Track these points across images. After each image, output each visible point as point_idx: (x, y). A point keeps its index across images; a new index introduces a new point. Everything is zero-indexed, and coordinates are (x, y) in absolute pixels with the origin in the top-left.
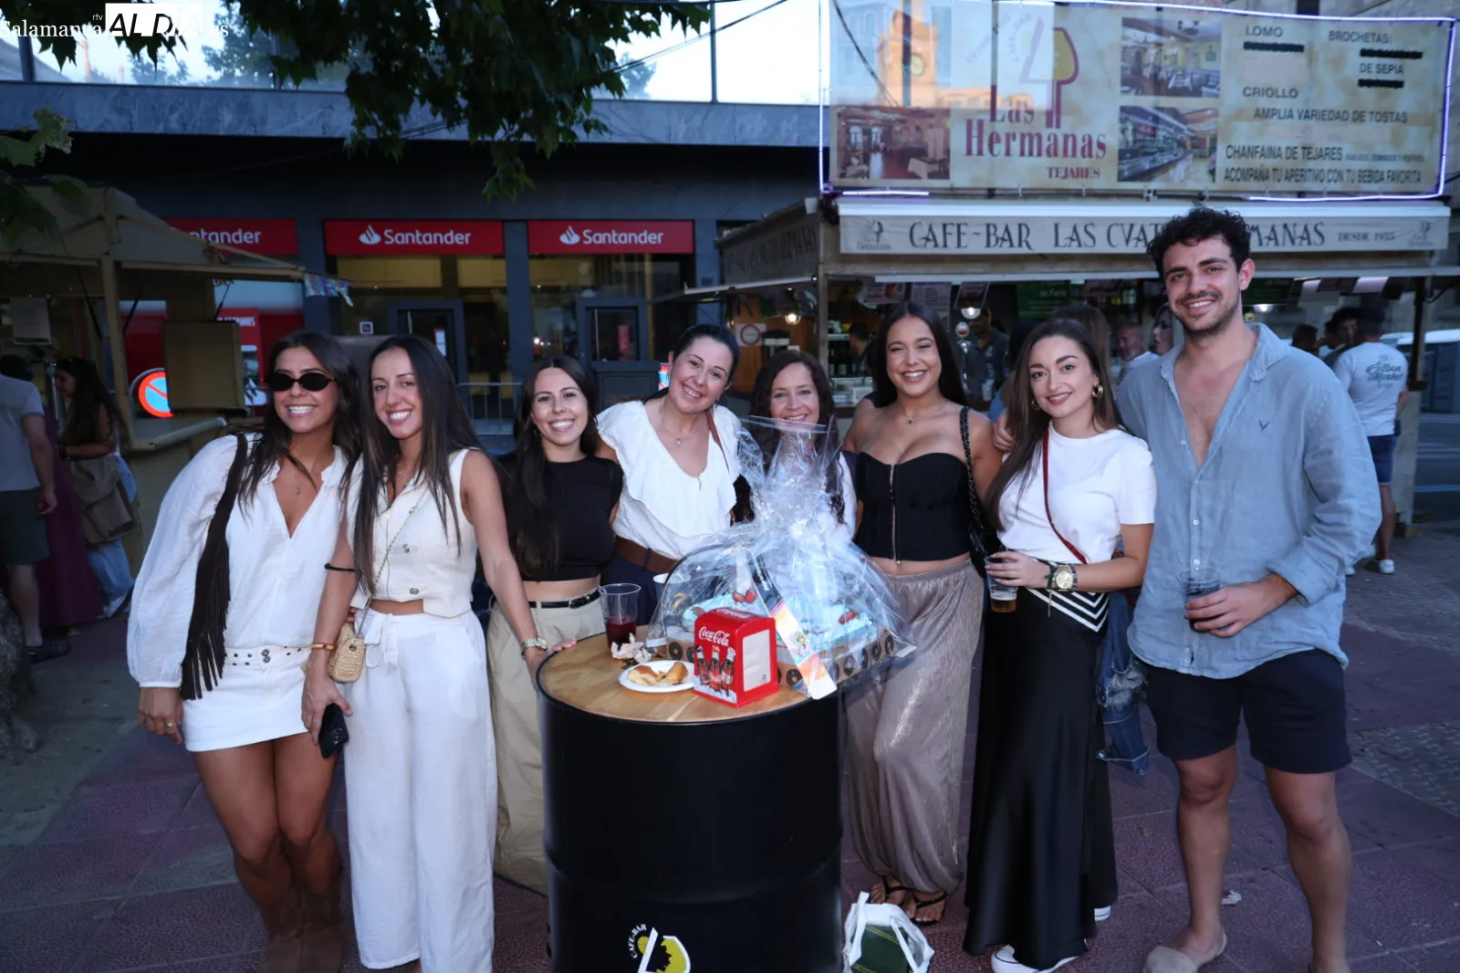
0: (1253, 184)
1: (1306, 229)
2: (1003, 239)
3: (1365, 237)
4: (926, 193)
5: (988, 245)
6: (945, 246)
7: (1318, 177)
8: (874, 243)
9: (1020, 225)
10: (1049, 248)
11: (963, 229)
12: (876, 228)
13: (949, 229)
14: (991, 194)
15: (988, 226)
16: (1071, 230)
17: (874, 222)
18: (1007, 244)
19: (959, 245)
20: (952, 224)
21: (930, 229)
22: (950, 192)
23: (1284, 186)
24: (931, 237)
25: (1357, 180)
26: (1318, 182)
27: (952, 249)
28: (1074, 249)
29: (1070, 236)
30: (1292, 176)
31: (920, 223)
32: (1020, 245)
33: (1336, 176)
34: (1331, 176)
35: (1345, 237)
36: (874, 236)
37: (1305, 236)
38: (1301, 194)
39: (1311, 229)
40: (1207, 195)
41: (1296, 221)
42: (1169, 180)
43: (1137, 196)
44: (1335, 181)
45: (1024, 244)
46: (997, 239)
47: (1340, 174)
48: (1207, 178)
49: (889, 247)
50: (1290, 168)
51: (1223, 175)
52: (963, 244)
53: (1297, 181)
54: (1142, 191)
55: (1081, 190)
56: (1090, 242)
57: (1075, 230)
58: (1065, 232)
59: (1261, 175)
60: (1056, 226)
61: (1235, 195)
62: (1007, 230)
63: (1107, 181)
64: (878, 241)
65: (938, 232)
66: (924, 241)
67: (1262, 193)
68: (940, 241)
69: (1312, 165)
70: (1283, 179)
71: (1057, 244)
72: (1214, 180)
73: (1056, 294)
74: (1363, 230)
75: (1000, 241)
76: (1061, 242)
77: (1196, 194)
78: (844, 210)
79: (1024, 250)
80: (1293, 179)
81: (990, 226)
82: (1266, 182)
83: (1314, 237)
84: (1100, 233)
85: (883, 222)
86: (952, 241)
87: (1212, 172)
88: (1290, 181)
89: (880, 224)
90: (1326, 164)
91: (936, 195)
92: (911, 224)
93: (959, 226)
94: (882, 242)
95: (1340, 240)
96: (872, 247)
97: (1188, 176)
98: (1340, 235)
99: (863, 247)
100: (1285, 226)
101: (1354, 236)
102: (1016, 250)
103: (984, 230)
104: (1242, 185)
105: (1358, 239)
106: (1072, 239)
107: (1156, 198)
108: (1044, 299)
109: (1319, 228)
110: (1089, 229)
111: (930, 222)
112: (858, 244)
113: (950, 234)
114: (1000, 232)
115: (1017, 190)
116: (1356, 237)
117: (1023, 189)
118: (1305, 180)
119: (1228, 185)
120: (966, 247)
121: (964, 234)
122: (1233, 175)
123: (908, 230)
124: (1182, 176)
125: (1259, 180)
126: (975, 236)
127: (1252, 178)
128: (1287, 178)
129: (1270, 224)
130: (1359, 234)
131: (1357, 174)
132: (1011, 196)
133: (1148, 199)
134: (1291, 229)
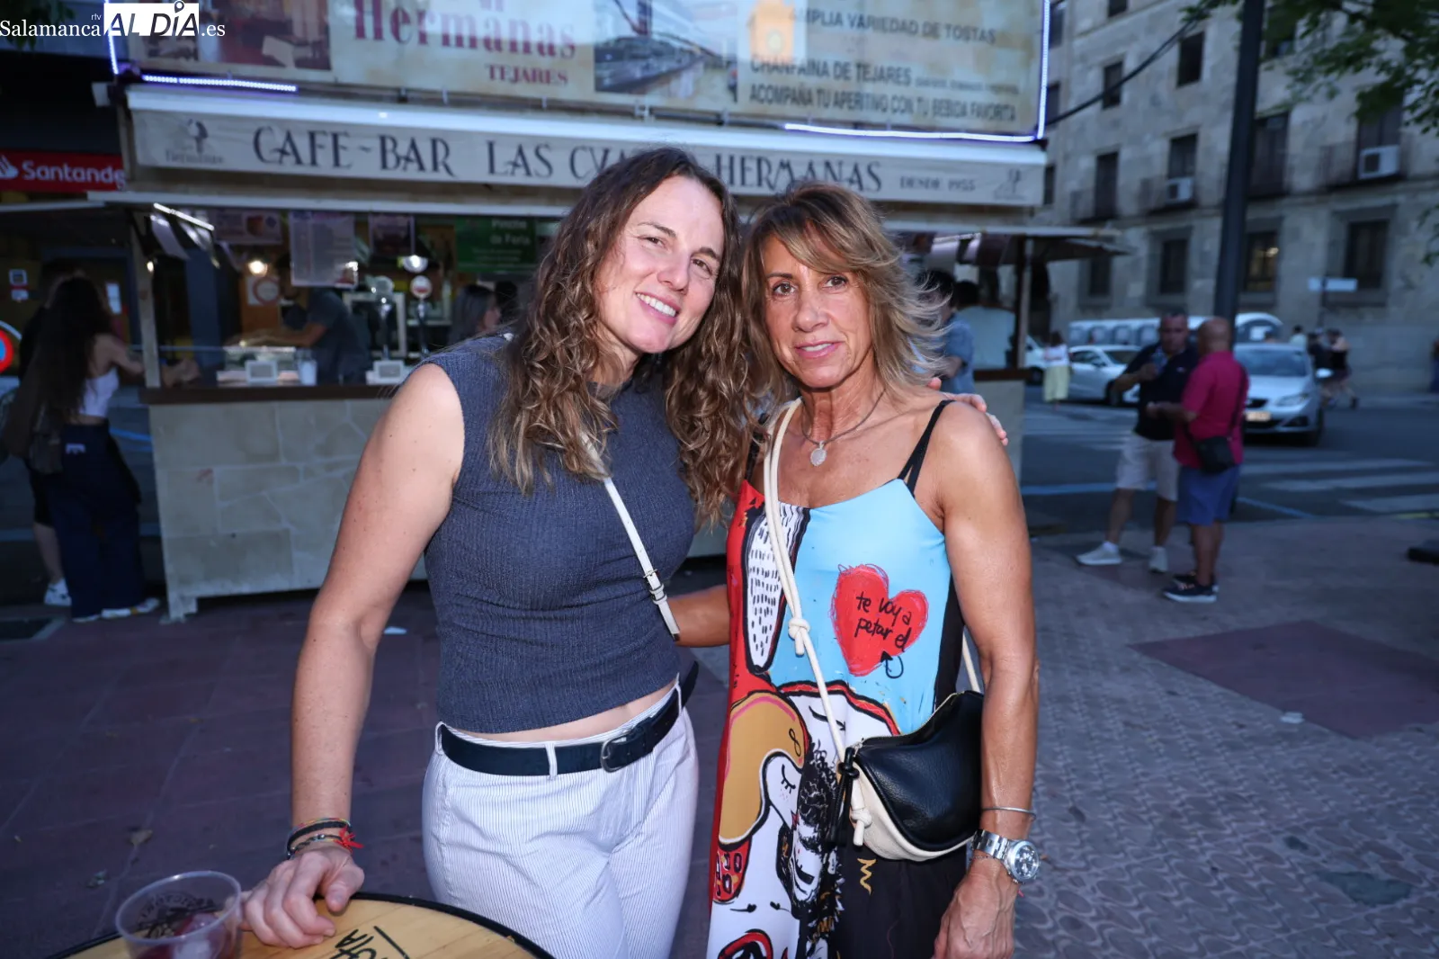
0: (790, 109)
1: (856, 170)
2: (408, 159)
3: (936, 184)
4: (293, 88)
5: (384, 166)
6: (314, 162)
7: (878, 104)
8: (194, 152)
9: (434, 142)
10: (480, 175)
11: (342, 141)
12: (194, 130)
13: (319, 140)
14: (402, 98)
15: (383, 139)
16: (514, 151)
17: (190, 122)
18: (413, 166)
19: (337, 163)
20: (324, 133)
21: (289, 138)
22: (333, 89)
23: (832, 112)
24: (288, 149)
25: (930, 113)
26: (880, 110)
27: (325, 167)
28: (519, 178)
29: (513, 159)
30: (843, 101)
31: (270, 129)
32: (435, 168)
33: (903, 105)
34: (896, 104)
35: (910, 183)
36: (194, 143)
37: (855, 178)
38: (857, 125)
39: (863, 171)
40: (726, 118)
41: (842, 159)
42: (670, 95)
43: (626, 114)
44: (903, 111)
45: (441, 168)
46: (398, 159)
47: (909, 104)
48: (728, 97)
49: (220, 160)
50: (840, 90)
51: (749, 93)
52: (343, 161)
53: (850, 108)
54: (633, 107)
55: (540, 100)
56: (544, 170)
57: (520, 152)
58: (505, 155)
59: (802, 98)
60: (491, 146)
61: (768, 121)
62: (413, 146)
63: (580, 88)
64: (200, 149)
65: (303, 145)
66: (277, 155)
67: (804, 121)
68: (305, 152)
69: (869, 88)
70: (832, 103)
71: (492, 170)
72: (735, 100)
73: (516, 240)
74: (933, 175)
75: (403, 162)
76: (499, 167)
77: (713, 118)
78: (137, 100)
79: (442, 176)
80: (845, 105)
81: (385, 139)
82: (809, 107)
83: (867, 180)
84: (559, 159)
85: (206, 124)
86: (325, 158)
87: (733, 89)
88: (841, 107)
89: (200, 126)
90: (889, 90)
91: (306, 92)
92: (255, 128)
93: (335, 137)
94: (206, 152)
95: (902, 185)
96: (190, 159)
97: (697, 92)
98: (902, 180)
99: (175, 158)
100: (828, 165)
101: (921, 182)
102: (429, 176)
103: (376, 144)
104: (774, 109)
105: (927, 186)
106: (515, 165)
107: (653, 118)
108: (497, 247)
109: (874, 170)
110: (543, 152)
111: (289, 130)
112: (167, 153)
113: (321, 147)
114: (403, 149)
115: (441, 93)
116: (925, 183)
117: (449, 93)
118: (861, 108)
119: (755, 108)
120: (349, 166)
121: (344, 148)
122: (763, 94)
123: (251, 137)
124: (691, 89)
125: (798, 103)
126: (363, 153)
127: (789, 101)
128: (836, 103)
129: (807, 159)
130: (928, 181)
131: (931, 104)
132: (431, 100)
133: (642, 117)
134: (836, 169)
